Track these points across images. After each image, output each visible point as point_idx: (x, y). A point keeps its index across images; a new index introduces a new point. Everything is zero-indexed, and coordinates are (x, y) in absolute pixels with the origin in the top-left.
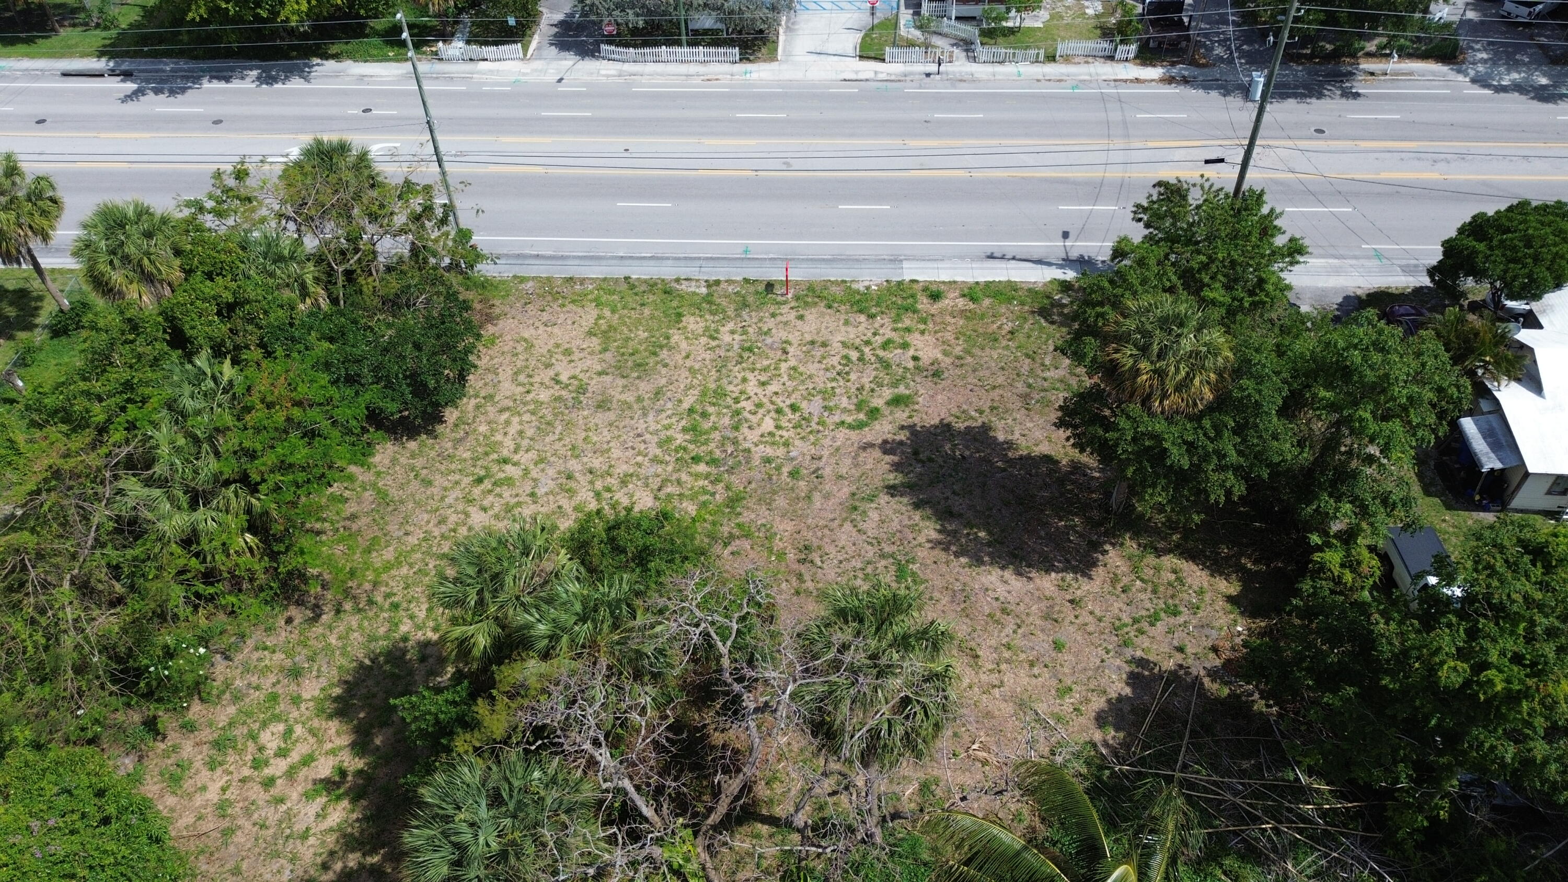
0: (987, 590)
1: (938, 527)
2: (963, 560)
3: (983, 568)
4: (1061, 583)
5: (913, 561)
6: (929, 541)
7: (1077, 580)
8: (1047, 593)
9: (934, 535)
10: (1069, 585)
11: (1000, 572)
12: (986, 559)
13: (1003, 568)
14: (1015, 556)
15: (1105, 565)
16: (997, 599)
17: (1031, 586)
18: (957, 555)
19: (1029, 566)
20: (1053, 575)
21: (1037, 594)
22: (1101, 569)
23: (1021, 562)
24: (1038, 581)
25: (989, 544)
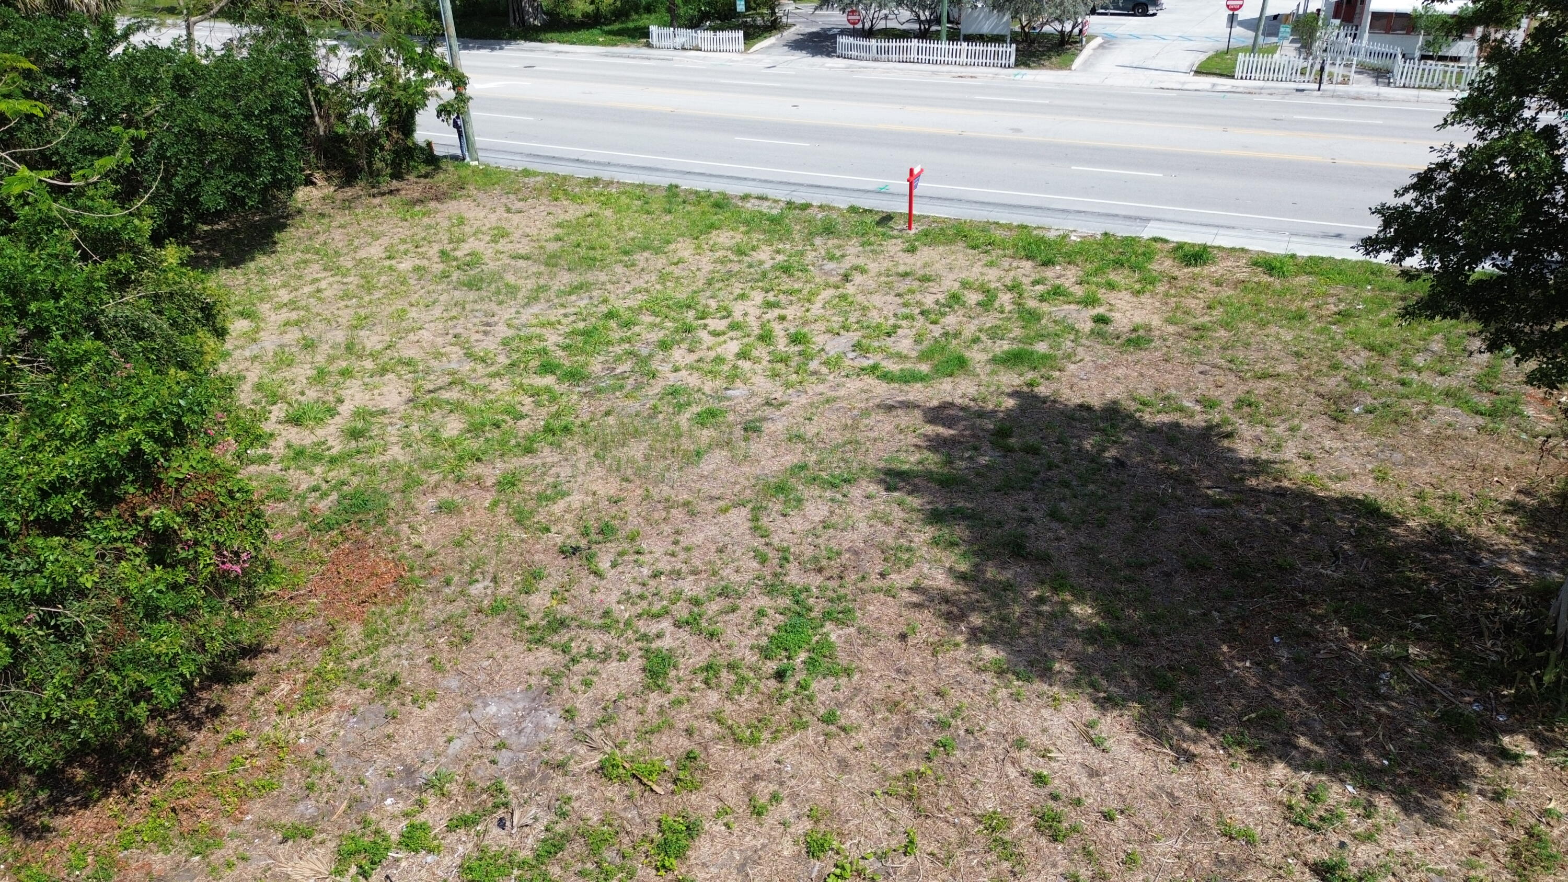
0: (1020, 744)
1: (963, 567)
2: (988, 652)
3: (1040, 686)
4: (1298, 800)
5: (841, 617)
6: (915, 589)
7: (1369, 810)
8: (1237, 817)
9: (940, 580)
10: (1332, 816)
11: (1089, 712)
12: (1062, 667)
13: (1105, 703)
14: (1165, 687)
15: (1498, 797)
16: (1039, 780)
17: (1183, 778)
18: (975, 637)
19: (1201, 722)
20: (1280, 770)
21: (1194, 805)
22: (1475, 805)
23: (1173, 706)
24: (1216, 773)
25: (1093, 635)
